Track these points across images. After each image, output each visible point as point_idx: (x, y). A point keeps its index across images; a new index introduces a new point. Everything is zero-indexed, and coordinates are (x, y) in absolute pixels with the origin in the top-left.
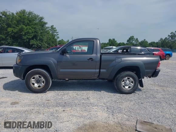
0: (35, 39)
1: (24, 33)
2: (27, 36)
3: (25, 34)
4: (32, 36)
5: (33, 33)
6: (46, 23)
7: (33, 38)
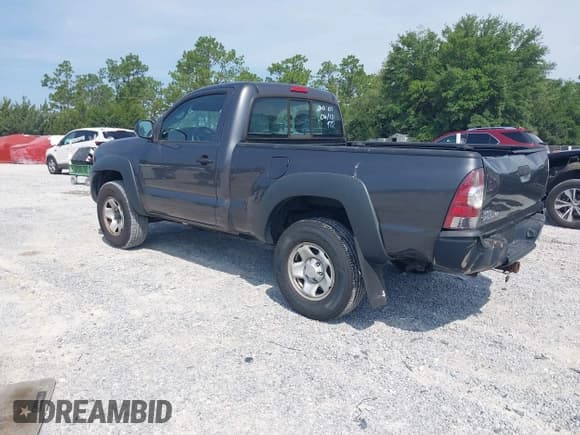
0: (487, 113)
1: (451, 93)
2: (461, 102)
3: (457, 97)
4: (476, 102)
5: (483, 90)
6: (542, 52)
7: (479, 109)
